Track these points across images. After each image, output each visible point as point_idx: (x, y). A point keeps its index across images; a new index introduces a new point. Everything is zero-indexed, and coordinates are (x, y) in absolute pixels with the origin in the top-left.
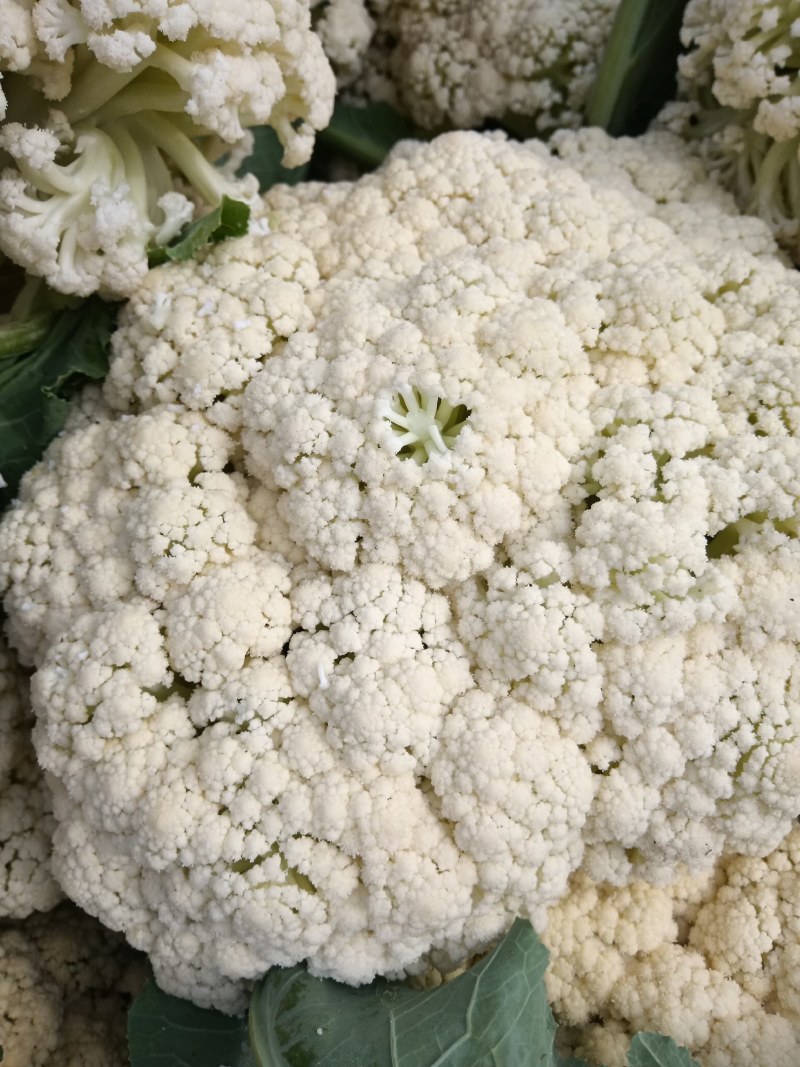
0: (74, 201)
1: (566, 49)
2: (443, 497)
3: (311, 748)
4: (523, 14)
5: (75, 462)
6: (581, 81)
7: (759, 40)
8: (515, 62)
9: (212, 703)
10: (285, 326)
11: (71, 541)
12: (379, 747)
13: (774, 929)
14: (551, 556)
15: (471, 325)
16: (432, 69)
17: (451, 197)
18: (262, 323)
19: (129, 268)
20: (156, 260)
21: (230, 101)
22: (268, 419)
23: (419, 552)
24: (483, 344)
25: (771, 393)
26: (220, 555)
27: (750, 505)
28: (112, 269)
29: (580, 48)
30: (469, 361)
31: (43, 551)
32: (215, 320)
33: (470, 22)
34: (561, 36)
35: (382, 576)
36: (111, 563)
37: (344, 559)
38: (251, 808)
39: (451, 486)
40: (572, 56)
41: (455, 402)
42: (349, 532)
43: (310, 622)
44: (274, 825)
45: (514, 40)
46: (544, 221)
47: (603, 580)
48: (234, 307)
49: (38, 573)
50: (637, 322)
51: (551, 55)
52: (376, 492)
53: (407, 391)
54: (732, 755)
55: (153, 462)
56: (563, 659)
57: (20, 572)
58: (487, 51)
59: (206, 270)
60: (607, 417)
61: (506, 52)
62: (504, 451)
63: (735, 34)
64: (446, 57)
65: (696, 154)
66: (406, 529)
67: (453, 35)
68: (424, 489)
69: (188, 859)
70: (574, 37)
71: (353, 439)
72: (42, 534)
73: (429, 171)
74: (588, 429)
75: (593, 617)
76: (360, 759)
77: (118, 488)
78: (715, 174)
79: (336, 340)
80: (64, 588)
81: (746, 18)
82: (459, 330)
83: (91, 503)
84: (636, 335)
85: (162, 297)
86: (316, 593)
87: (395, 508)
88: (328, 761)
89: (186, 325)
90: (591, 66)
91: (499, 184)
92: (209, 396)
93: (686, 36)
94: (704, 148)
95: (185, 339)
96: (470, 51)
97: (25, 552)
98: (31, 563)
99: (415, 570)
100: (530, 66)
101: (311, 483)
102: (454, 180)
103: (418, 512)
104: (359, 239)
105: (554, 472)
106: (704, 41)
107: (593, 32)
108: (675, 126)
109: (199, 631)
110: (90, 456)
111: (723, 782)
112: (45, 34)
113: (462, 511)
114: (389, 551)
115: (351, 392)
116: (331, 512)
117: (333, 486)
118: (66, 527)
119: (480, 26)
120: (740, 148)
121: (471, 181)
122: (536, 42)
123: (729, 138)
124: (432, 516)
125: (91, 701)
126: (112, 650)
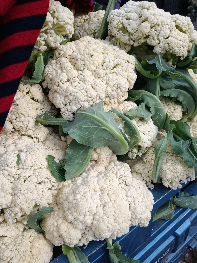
0: (54, 37)
1: (95, 31)
2: (91, 62)
3: (82, 83)
4: (89, 27)
5: (53, 63)
6: (97, 35)
7: (115, 28)
8: (89, 32)
9: (72, 81)
10: (74, 50)
11: (54, 69)
12: (88, 82)
13: (123, 107)
14: (101, 67)
15: (92, 49)
16: (78, 33)
17: (87, 41)
18: (72, 49)
20: (61, 44)
21: (69, 30)
22: (74, 57)
23: (89, 67)
24: (93, 50)
25: (118, 56)
26: (71, 69)
27: (117, 63)
28: (57, 44)
29: (96, 31)
30: (93, 51)
31: (51, 71)
32: (67, 49)
33: (82, 27)
34: (94, 29)
35: (86, 70)
36: (59, 70)
37: (82, 69)
38: (77, 88)
39: (92, 61)
40: (95, 32)
41: (92, 54)
42: (83, 66)
43: (80, 74)
44: (79, 89)
45: (88, 30)
46: (96, 43)
47: (105, 68)
48: (69, 48)
49: (51, 73)
50: (106, 50)
51: (93, 31)
52: (85, 61)
53: (87, 53)
54: (117, 84)
55: (63, 61)
56: (103, 74)
57: (49, 72)
58: (85, 31)
59: (65, 45)
60: (104, 57)
61: (87, 31)
62: (96, 58)
63: (113, 28)
64: (80, 31)
65: (111, 42)
66: (88, 65)
67: (80, 29)
68: (90, 61)
69: (72, 93)
70: (96, 29)
71: (83, 57)
72: (51, 69)
73: (84, 39)
74: (103, 58)
75: (105, 71)
76: (86, 83)
77: (59, 64)
78: (113, 44)
79: (80, 50)
80: (54, 73)
81: (114, 26)
82: (91, 49)
83: (56, 66)
84: (106, 51)
85: (62, 47)
86: (80, 72)
87: (87, 62)
88: (83, 84)
89: (65, 50)
90: (98, 33)
91: (91, 40)
92: (68, 55)
93: (108, 28)
94: (111, 41)
95: (65, 51)
96: (83, 31)
97: (50, 71)
98: (50, 72)
99: (89, 69)
100: (90, 33)
101: (79, 61)
103: (89, 63)
104: (79, 44)
105: (101, 61)
106: (110, 29)
107: (98, 29)
108: (108, 39)
109: (71, 74)
110: (55, 62)
111: (116, 86)
112: (54, 21)
113: (93, 63)
114: (86, 68)
115: (82, 53)
116: (81, 64)
117: (81, 61)
118: (54, 68)
119: (84, 28)
120: (115, 40)
121: (89, 40)
122: (91, 30)
123: (114, 39)
124: (90, 64)
125: (61, 80)
126: (62, 75)
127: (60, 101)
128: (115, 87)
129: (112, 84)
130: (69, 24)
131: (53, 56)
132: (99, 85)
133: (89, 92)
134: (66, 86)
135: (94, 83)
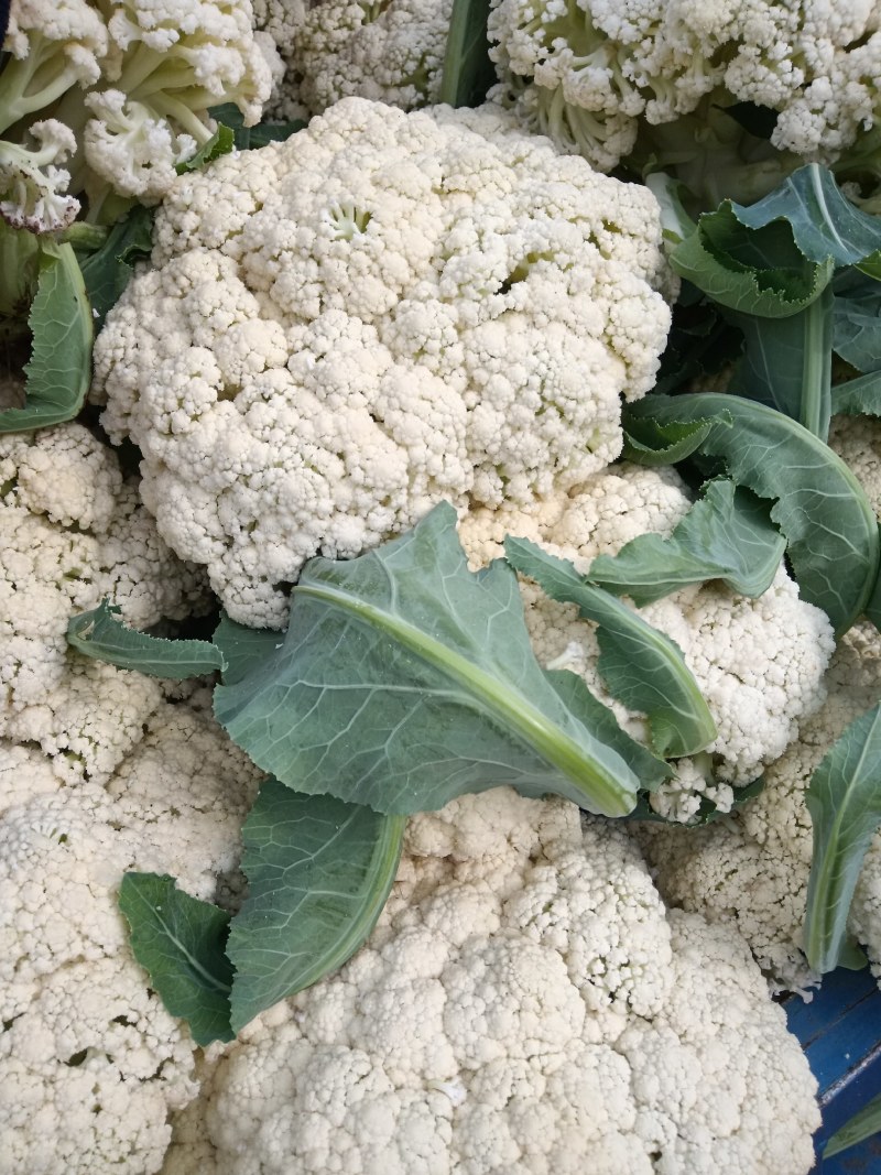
0: (132, 135)
1: (422, 61)
2: (364, 261)
3: (308, 401)
4: (390, 42)
5: (144, 291)
6: (435, 81)
7: (527, 29)
8: (388, 74)
9: (250, 391)
10: (261, 196)
11: (150, 331)
12: (346, 390)
13: (595, 519)
14: (427, 287)
15: (368, 174)
16: (331, 87)
17: (351, 131)
18: (248, 195)
19: (165, 174)
20: (181, 170)
21: (217, 73)
22: (259, 239)
23: (355, 295)
24: (376, 183)
25: (539, 199)
26: (241, 316)
27: (528, 249)
28: (156, 175)
29: (430, 59)
30: (370, 191)
31: (133, 340)
32: (221, 195)
33: (353, 52)
34: (417, 52)
35: (335, 315)
36: (177, 334)
37: (313, 307)
38: (279, 435)
39: (367, 253)
40: (426, 66)
41: (363, 210)
42: (314, 290)
43: (299, 345)
44: (294, 440)
45: (386, 60)
46: (407, 135)
47: (455, 291)
48: (230, 190)
49: (131, 353)
50: (461, 172)
51: (411, 66)
52: (326, 261)
53: (336, 206)
54: (536, 381)
55: (195, 274)
56: (438, 332)
57: (120, 353)
58: (368, 71)
59: (211, 172)
60: (450, 218)
61: (381, 69)
62: (392, 233)
63: (513, 26)
64: (340, 78)
65: (513, 115)
66: (345, 281)
67: (342, 62)
68: (353, 255)
69: (248, 469)
70: (424, 54)
71: (310, 234)
72: (130, 331)
73: (335, 118)
74: (442, 227)
75: (452, 311)
76: (336, 398)
77: (174, 296)
78: (525, 125)
79: (293, 193)
80: (149, 356)
81: (516, 15)
82: (362, 178)
83: (160, 311)
84: (462, 179)
85: (187, 189)
86: (300, 331)
87: (337, 268)
88: (319, 407)
89: (204, 201)
90: (440, 71)
91: (378, 120)
92: (222, 236)
93: (490, 36)
94: (517, 110)
95: (205, 207)
96: (357, 72)
97: (122, 341)
98: (125, 348)
99: (354, 309)
100: (398, 76)
101: (289, 266)
102: (351, 122)
103: (352, 271)
104: (298, 155)
105: (427, 248)
106: (499, 37)
107: (439, 49)
108: (497, 99)
109: (237, 349)
110: (153, 287)
111: (534, 396)
112: (116, 35)
113: (376, 268)
114: (338, 300)
115: (306, 213)
116: (303, 278)
117: (302, 265)
118: (145, 323)
119: (361, 54)
120: (535, 103)
121: (361, 121)
122: (400, 59)
123: (527, 97)
124: (360, 273)
125: (180, 395)
126: (189, 366)
127: (191, 524)
128: (527, 404)
129: (504, 386)
130: (216, 41)
131: (145, 248)
132: (414, 403)
133: (354, 458)
134: (212, 427)
135: (388, 393)
